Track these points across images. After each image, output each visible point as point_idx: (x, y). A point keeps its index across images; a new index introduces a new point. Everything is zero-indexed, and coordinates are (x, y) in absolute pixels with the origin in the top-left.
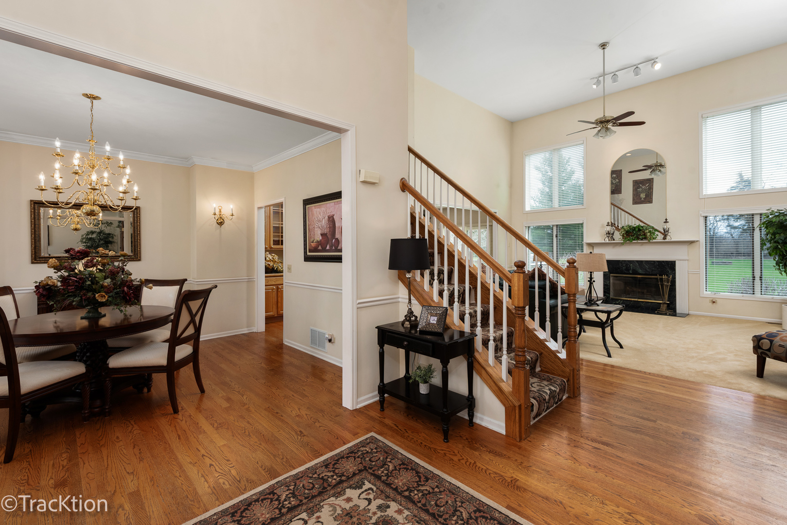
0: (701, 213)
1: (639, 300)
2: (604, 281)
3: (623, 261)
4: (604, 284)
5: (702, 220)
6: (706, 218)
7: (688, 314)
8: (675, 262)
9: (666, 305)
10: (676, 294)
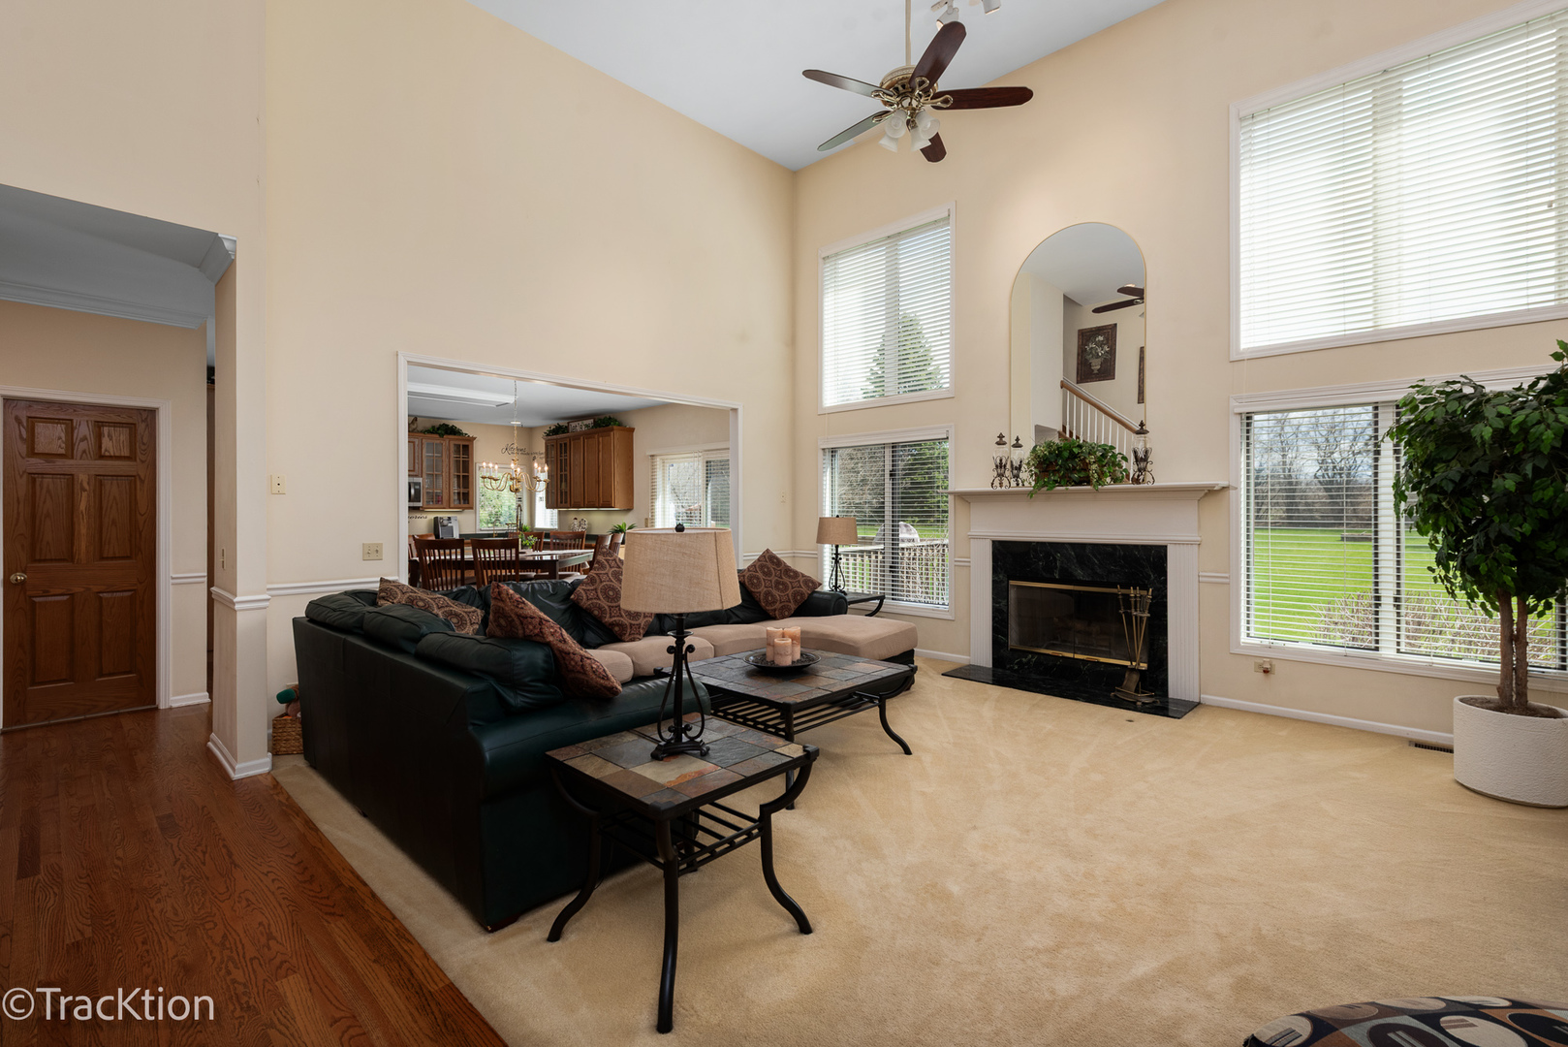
0: (1233, 403)
1: (1077, 656)
2: (995, 600)
3: (1038, 543)
4: (993, 607)
5: (1236, 426)
6: (1248, 418)
7: (1199, 703)
8: (1164, 548)
9: (1135, 677)
10: (1167, 643)
